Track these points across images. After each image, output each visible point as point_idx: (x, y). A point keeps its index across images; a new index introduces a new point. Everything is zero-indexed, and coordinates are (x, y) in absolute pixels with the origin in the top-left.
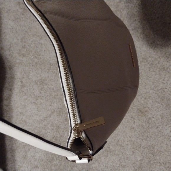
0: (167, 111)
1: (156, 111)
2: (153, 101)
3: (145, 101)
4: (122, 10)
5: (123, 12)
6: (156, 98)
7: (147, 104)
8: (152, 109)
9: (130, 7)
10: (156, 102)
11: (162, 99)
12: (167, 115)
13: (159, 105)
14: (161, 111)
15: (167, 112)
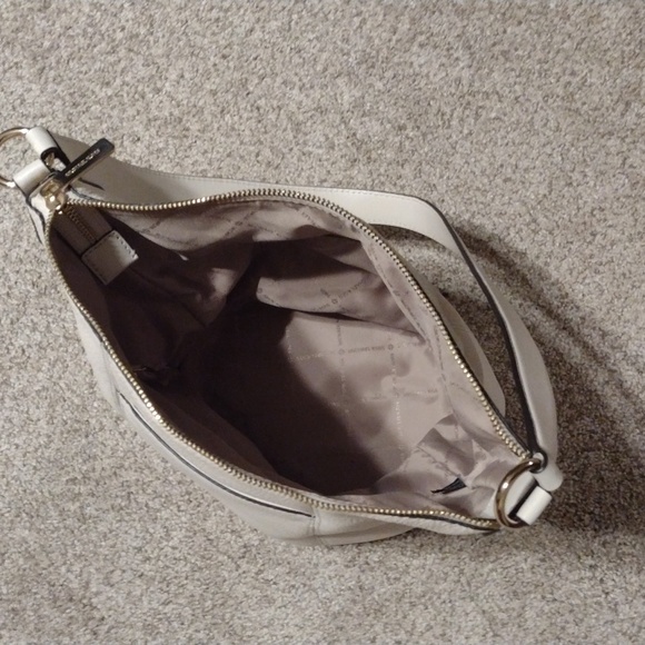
0: (28, 478)
1: (7, 426)
2: (45, 389)
3: (33, 353)
4: (422, 38)
5: (415, 48)
6: (68, 394)
7: (22, 366)
8: (7, 400)
9: (455, 73)
10: (51, 406)
11: (76, 426)
12: (8, 484)
13: (42, 423)
14: (17, 446)
15: (24, 478)
